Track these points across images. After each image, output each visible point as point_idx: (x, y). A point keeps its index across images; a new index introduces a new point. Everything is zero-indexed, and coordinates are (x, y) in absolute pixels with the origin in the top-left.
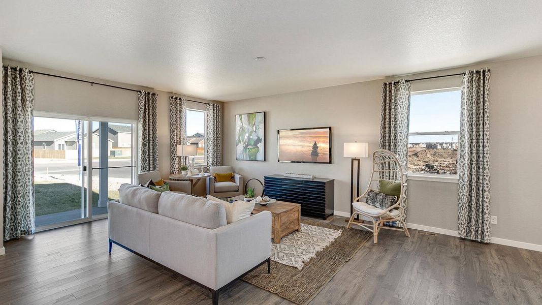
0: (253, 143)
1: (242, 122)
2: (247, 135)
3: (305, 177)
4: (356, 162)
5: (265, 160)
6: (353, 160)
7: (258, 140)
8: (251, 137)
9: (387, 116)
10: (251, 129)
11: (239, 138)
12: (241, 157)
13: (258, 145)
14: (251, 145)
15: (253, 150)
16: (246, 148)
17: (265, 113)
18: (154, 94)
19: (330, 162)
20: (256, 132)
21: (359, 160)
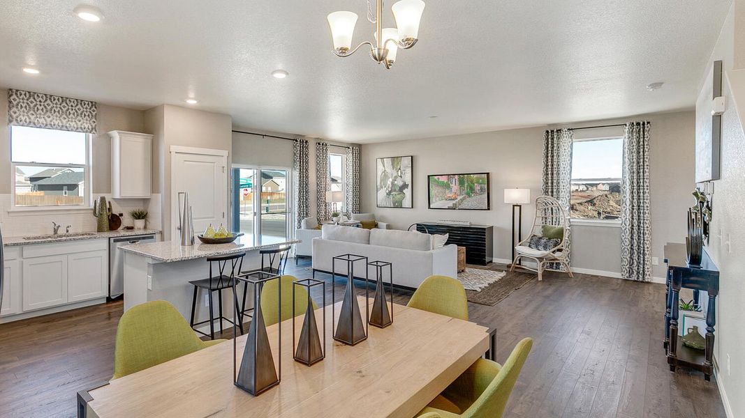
0: (397, 189)
1: (384, 166)
2: (391, 180)
3: (462, 224)
4: (517, 209)
5: (412, 207)
6: (514, 206)
7: (405, 186)
8: (396, 182)
9: (550, 163)
10: (395, 174)
11: (381, 183)
12: (384, 204)
13: (404, 191)
14: (395, 191)
15: (399, 196)
16: (389, 194)
17: (412, 157)
18: (306, 142)
19: (489, 209)
20: (401, 177)
21: (520, 206)
